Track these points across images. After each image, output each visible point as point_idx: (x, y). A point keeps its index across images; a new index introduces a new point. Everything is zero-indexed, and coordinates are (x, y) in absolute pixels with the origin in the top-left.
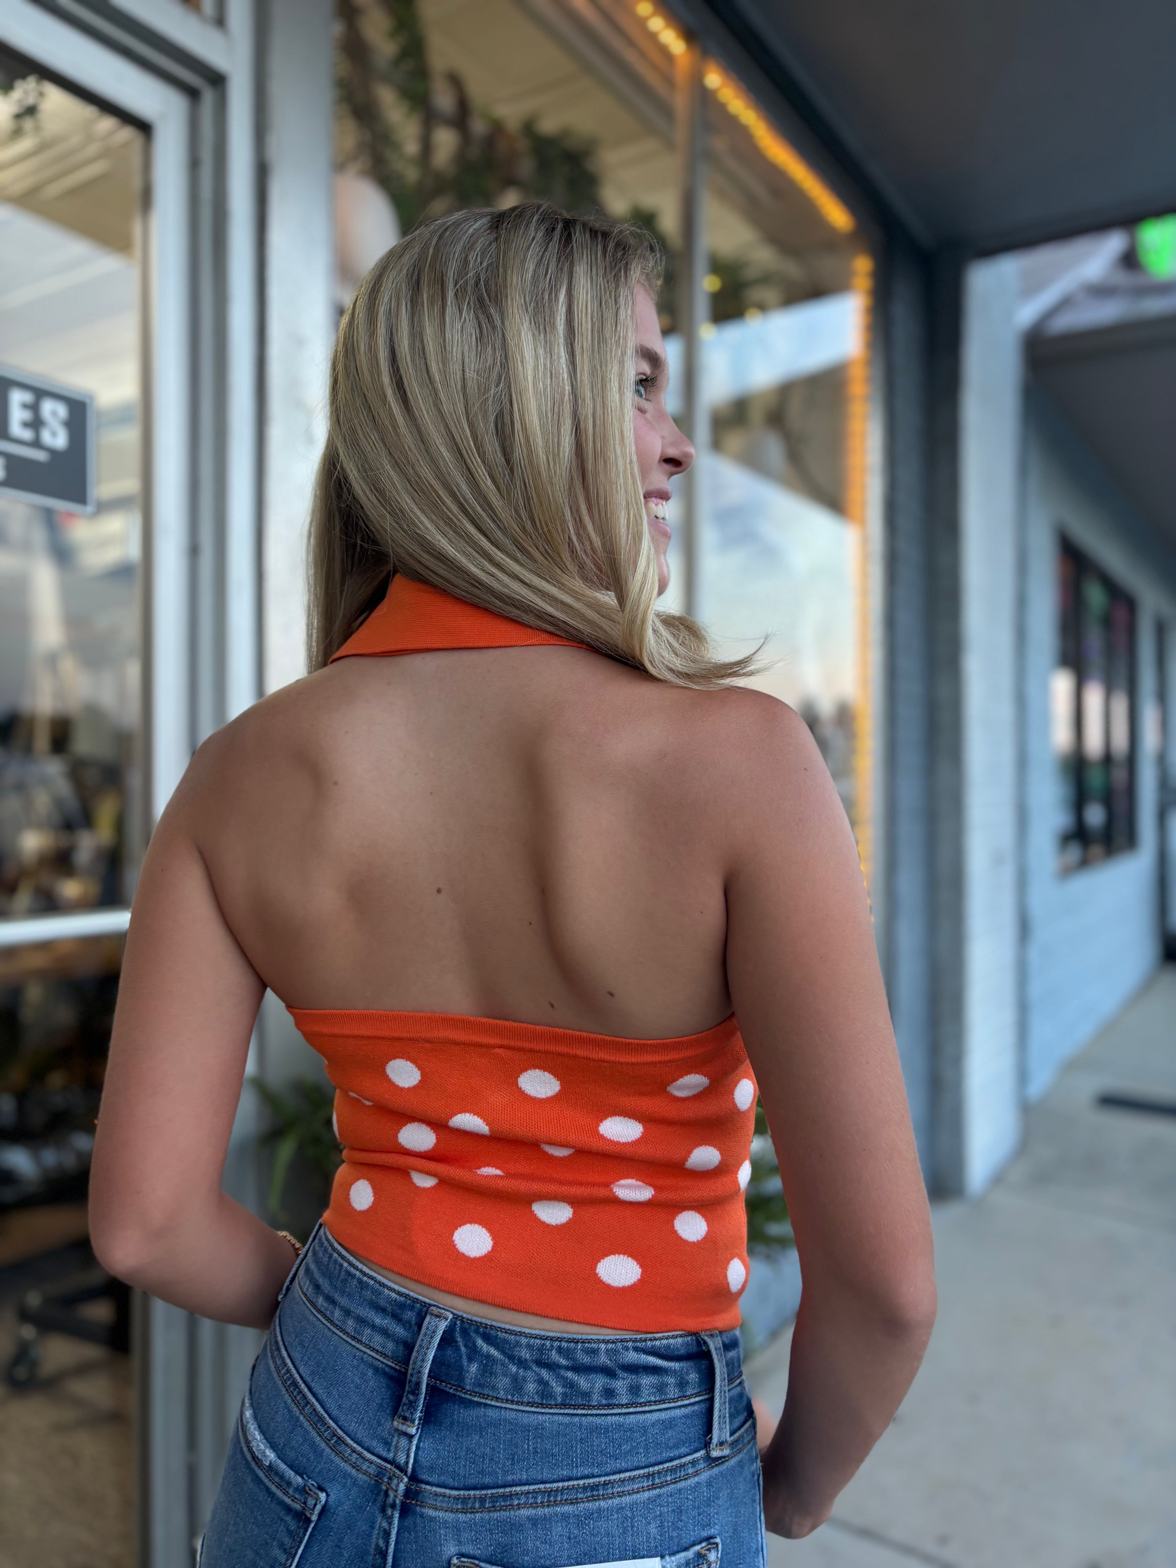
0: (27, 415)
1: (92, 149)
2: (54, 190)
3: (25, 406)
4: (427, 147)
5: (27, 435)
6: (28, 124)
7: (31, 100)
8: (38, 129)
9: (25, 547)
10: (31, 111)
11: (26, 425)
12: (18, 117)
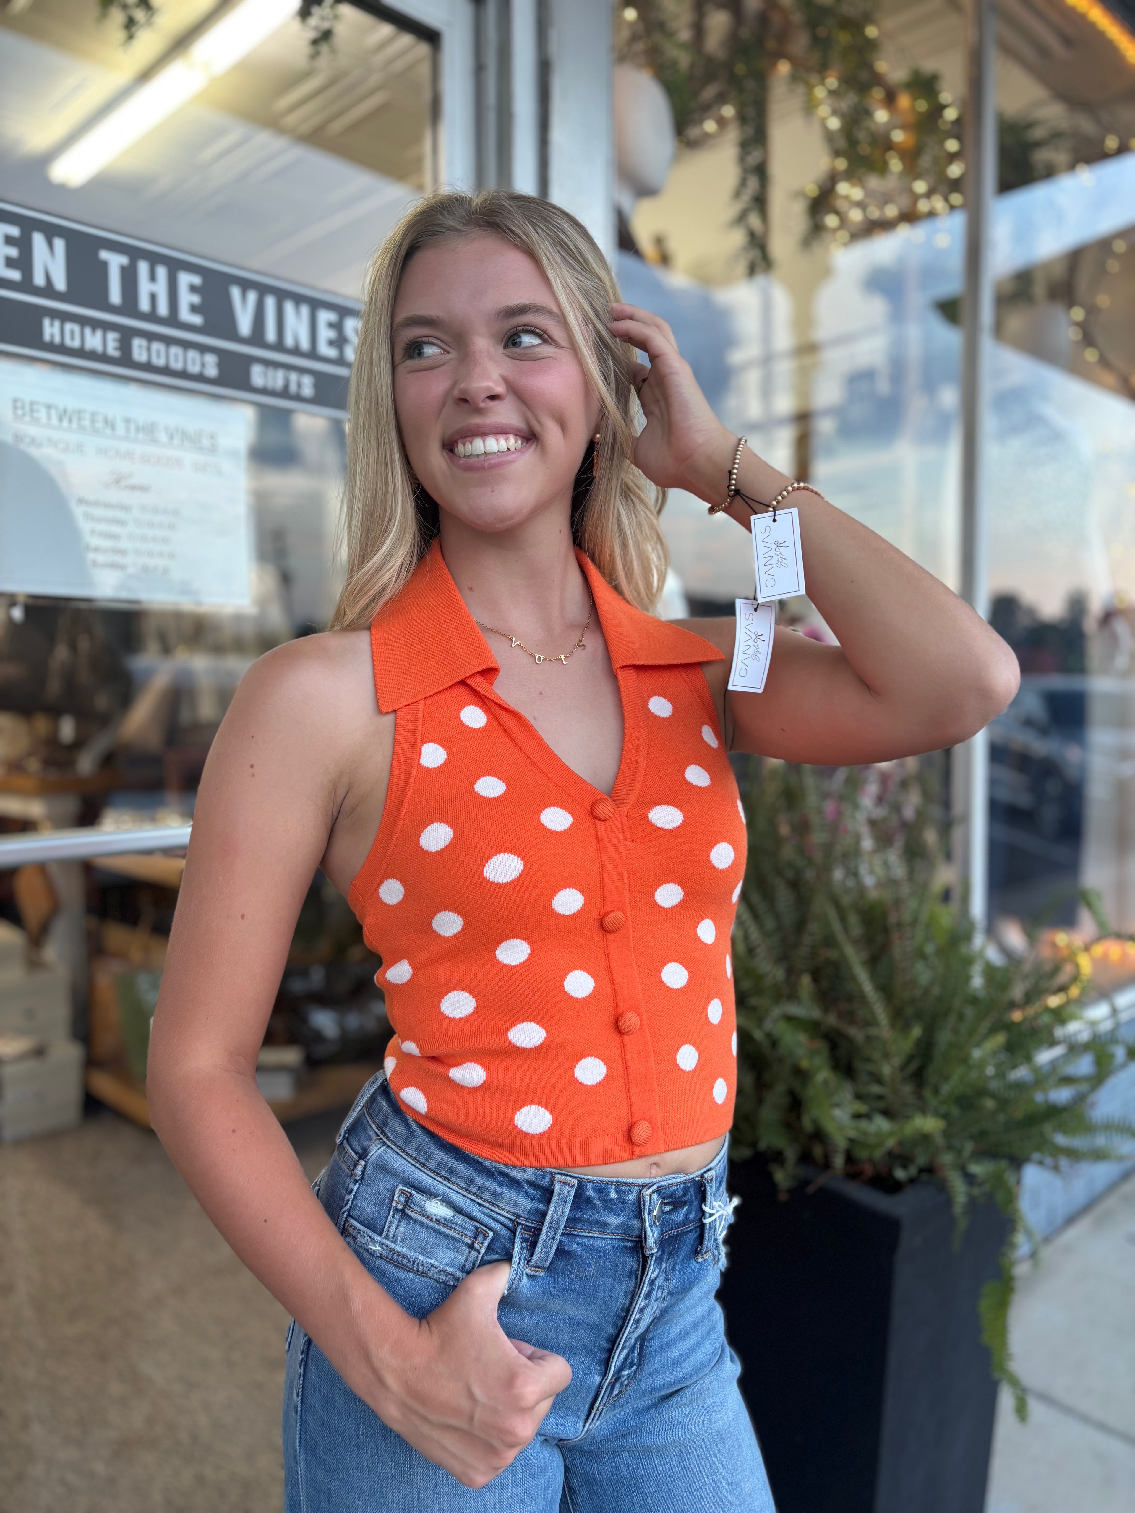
0: (332, 334)
1: (374, 79)
2: (337, 127)
3: (331, 325)
4: (699, 30)
5: (331, 353)
6: (324, 48)
7: (326, 25)
8: (333, 51)
9: (319, 470)
10: (326, 36)
11: (331, 343)
12: (315, 42)
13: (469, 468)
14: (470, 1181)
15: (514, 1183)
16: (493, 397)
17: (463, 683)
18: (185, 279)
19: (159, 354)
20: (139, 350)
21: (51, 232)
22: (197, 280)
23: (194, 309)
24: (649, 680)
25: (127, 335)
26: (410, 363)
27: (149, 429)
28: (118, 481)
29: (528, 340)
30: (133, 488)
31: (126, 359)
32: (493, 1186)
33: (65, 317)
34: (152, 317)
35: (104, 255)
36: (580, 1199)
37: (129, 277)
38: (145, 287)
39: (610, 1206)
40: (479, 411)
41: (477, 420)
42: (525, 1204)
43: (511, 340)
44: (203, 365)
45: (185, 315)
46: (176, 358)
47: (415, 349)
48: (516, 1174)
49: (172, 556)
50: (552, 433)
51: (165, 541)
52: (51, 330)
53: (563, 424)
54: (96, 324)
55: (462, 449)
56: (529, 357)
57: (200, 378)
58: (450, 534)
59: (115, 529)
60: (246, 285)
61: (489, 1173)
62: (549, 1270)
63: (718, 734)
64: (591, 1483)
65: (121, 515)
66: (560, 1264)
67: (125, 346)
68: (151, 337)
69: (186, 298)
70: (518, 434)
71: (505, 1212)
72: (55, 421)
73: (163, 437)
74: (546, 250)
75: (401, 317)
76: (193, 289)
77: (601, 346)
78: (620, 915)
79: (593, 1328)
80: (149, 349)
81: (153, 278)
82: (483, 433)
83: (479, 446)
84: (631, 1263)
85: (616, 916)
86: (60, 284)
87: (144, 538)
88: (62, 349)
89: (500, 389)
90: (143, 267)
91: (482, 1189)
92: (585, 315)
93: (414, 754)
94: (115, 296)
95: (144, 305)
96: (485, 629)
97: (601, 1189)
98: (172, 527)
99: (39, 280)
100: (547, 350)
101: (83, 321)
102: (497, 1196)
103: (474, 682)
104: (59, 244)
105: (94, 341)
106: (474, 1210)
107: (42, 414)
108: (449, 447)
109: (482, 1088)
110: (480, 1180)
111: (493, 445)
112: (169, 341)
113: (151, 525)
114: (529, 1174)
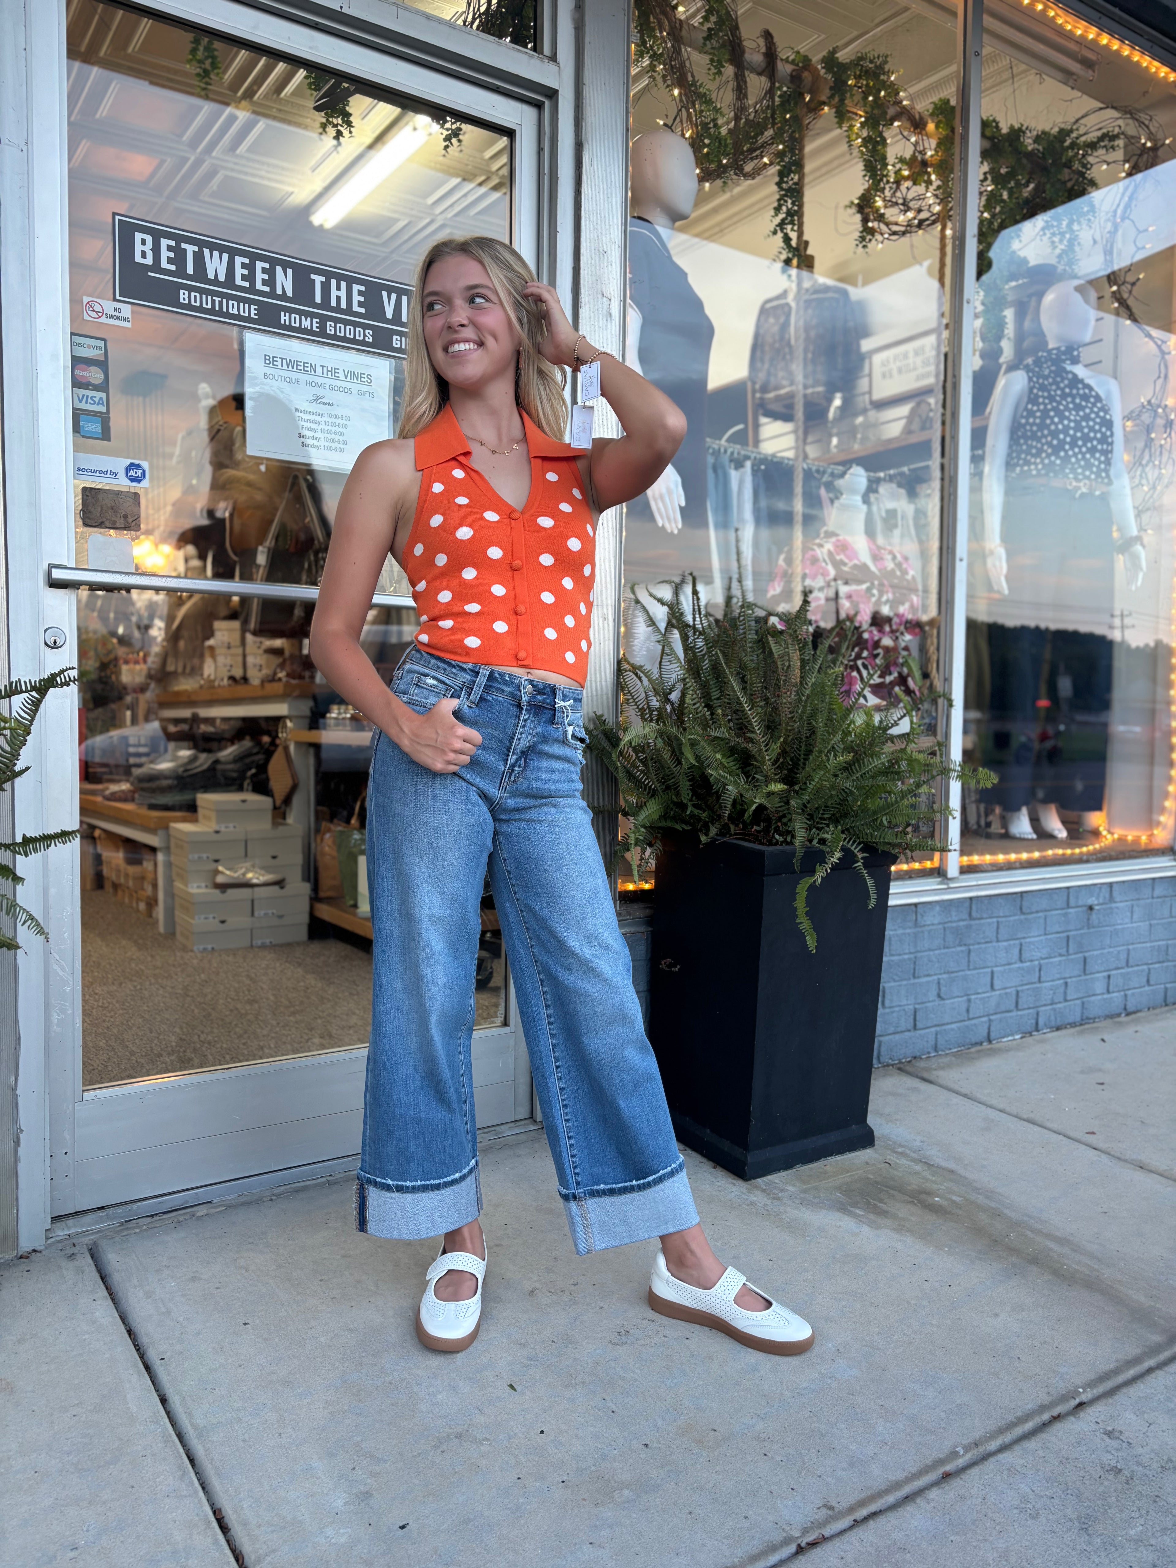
13: (453, 357)
14: (445, 670)
15: (464, 670)
16: (463, 326)
17: (454, 459)
18: (356, 288)
19: (342, 330)
20: (330, 328)
21: (285, 265)
22: (363, 288)
23: (360, 304)
24: (548, 464)
25: (323, 320)
26: (429, 313)
27: (334, 372)
28: (317, 400)
29: (478, 300)
30: (325, 404)
31: (323, 333)
32: (454, 671)
33: (291, 311)
34: (338, 309)
35: (313, 276)
36: (491, 677)
37: (326, 288)
38: (334, 293)
39: (506, 683)
40: (456, 332)
41: (456, 336)
42: (468, 677)
43: (471, 301)
44: (365, 335)
45: (356, 308)
46: (350, 332)
47: (431, 306)
48: (465, 666)
49: (345, 443)
50: (490, 341)
51: (342, 434)
52: (284, 318)
53: (495, 337)
54: (307, 314)
55: (451, 350)
56: (480, 308)
57: (363, 343)
58: (453, 394)
59: (313, 426)
60: (390, 290)
61: (453, 666)
62: (477, 705)
63: (582, 493)
64: (507, 837)
65: (317, 418)
66: (482, 704)
67: (322, 326)
68: (336, 320)
69: (356, 298)
70: (475, 342)
71: (459, 682)
72: (285, 367)
73: (341, 376)
74: (487, 260)
75: (426, 292)
76: (360, 293)
77: (517, 305)
78: (520, 562)
79: (500, 740)
80: (335, 327)
81: (338, 288)
82: (458, 342)
83: (456, 347)
84: (515, 711)
85: (517, 563)
86: (290, 293)
87: (330, 432)
88: (289, 328)
89: (465, 322)
90: (333, 282)
91: (451, 672)
92: (508, 290)
93: (430, 487)
94: (318, 300)
95: (334, 303)
96: (469, 438)
97: (502, 675)
98: (345, 426)
99: (279, 291)
100: (487, 305)
101: (301, 313)
102: (456, 675)
103: (460, 458)
104: (290, 272)
105: (306, 323)
106: (447, 681)
107: (279, 363)
108: (446, 350)
109: (452, 629)
110: (449, 669)
111: (462, 347)
112: (346, 323)
113: (333, 425)
114: (470, 666)
